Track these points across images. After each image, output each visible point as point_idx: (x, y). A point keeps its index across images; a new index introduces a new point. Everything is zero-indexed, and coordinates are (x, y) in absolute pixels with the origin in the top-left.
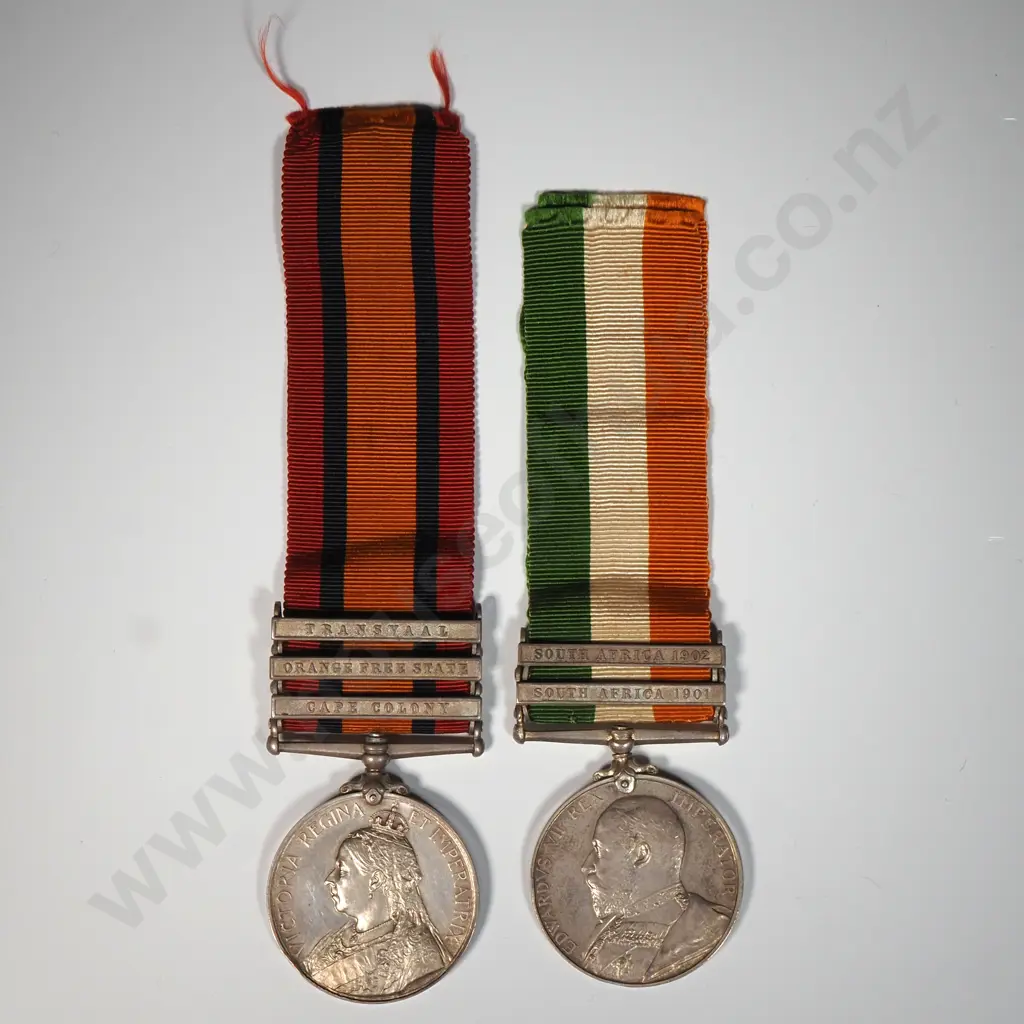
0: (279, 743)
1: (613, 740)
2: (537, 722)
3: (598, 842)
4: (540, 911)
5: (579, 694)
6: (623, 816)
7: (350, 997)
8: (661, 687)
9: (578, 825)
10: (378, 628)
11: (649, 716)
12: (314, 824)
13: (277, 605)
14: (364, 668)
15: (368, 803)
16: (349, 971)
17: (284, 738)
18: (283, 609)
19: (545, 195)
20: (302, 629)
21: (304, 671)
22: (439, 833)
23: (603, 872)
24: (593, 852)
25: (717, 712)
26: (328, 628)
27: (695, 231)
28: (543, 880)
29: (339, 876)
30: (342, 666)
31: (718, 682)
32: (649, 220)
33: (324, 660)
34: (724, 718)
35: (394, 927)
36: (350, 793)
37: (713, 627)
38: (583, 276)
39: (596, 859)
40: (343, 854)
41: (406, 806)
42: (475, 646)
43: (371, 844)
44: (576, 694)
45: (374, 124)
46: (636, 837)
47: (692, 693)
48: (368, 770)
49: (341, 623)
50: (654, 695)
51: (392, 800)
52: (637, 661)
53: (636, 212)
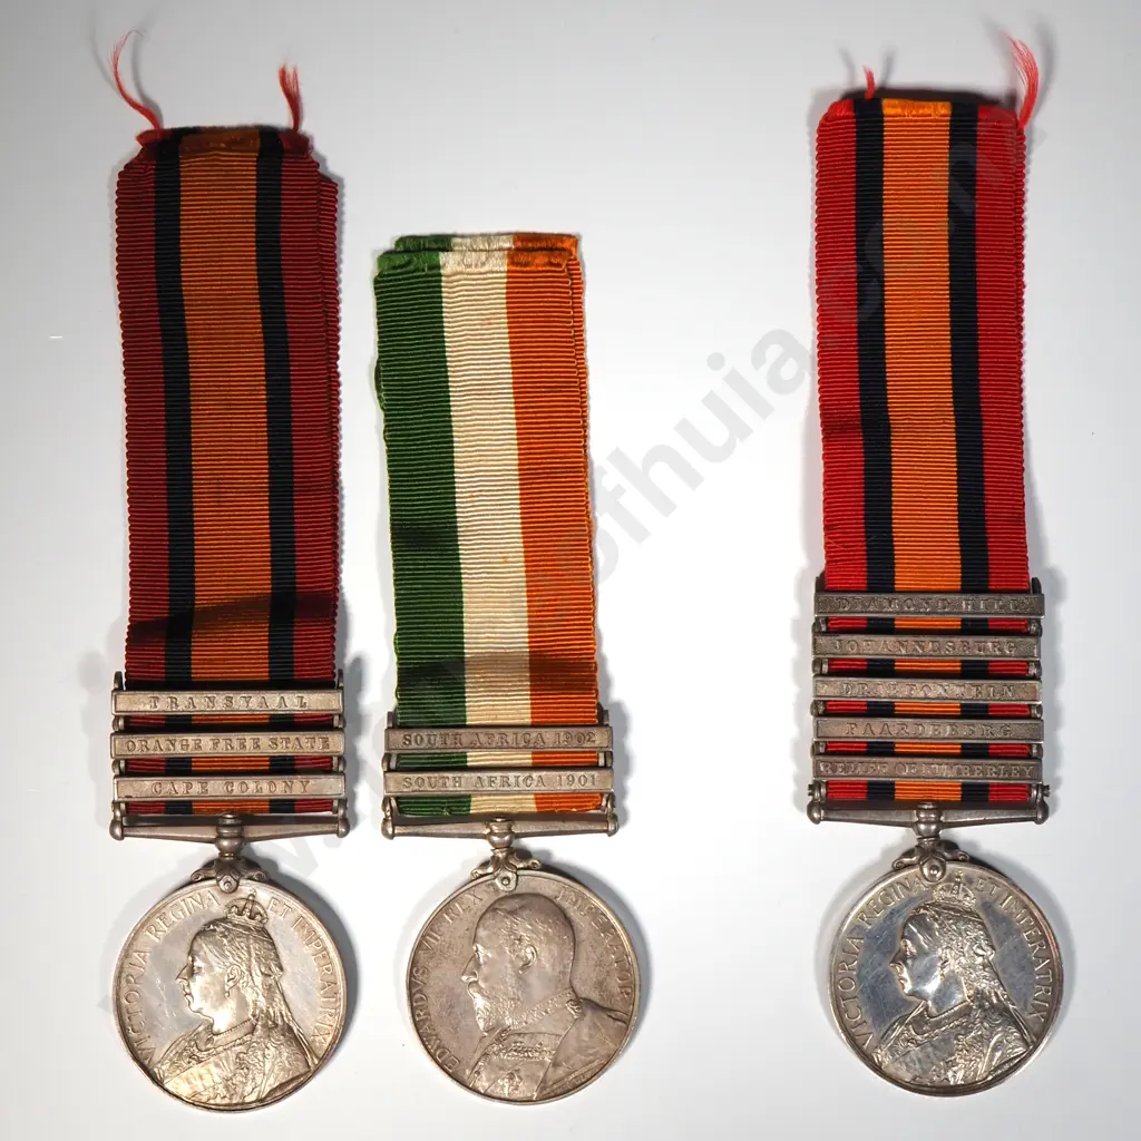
0: (122, 827)
1: (492, 833)
2: (407, 815)
3: (480, 947)
4: (417, 1025)
5: (451, 783)
6: (505, 917)
7: (207, 1107)
8: (543, 773)
9: (454, 928)
10: (229, 699)
11: (531, 807)
12: (163, 917)
13: (118, 676)
14: (216, 744)
15: (222, 891)
16: (205, 1077)
17: (128, 821)
18: (124, 680)
19: (402, 240)
20: (145, 703)
21: (148, 749)
22: (300, 923)
23: (486, 980)
24: (474, 958)
25: (604, 800)
26: (174, 702)
27: (563, 271)
28: (420, 991)
29: (192, 972)
30: (191, 743)
31: (605, 767)
32: (512, 262)
33: (171, 737)
34: (613, 806)
35: (254, 1028)
36: (202, 880)
37: (599, 706)
38: (443, 327)
39: (478, 966)
40: (195, 948)
41: (264, 894)
42: (336, 718)
43: (225, 937)
44: (450, 783)
45: (214, 149)
46: (520, 940)
47: (576, 780)
48: (222, 854)
49: (188, 695)
50: (535, 783)
51: (247, 887)
52: (514, 745)
53: (497, 254)
